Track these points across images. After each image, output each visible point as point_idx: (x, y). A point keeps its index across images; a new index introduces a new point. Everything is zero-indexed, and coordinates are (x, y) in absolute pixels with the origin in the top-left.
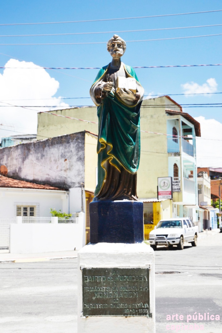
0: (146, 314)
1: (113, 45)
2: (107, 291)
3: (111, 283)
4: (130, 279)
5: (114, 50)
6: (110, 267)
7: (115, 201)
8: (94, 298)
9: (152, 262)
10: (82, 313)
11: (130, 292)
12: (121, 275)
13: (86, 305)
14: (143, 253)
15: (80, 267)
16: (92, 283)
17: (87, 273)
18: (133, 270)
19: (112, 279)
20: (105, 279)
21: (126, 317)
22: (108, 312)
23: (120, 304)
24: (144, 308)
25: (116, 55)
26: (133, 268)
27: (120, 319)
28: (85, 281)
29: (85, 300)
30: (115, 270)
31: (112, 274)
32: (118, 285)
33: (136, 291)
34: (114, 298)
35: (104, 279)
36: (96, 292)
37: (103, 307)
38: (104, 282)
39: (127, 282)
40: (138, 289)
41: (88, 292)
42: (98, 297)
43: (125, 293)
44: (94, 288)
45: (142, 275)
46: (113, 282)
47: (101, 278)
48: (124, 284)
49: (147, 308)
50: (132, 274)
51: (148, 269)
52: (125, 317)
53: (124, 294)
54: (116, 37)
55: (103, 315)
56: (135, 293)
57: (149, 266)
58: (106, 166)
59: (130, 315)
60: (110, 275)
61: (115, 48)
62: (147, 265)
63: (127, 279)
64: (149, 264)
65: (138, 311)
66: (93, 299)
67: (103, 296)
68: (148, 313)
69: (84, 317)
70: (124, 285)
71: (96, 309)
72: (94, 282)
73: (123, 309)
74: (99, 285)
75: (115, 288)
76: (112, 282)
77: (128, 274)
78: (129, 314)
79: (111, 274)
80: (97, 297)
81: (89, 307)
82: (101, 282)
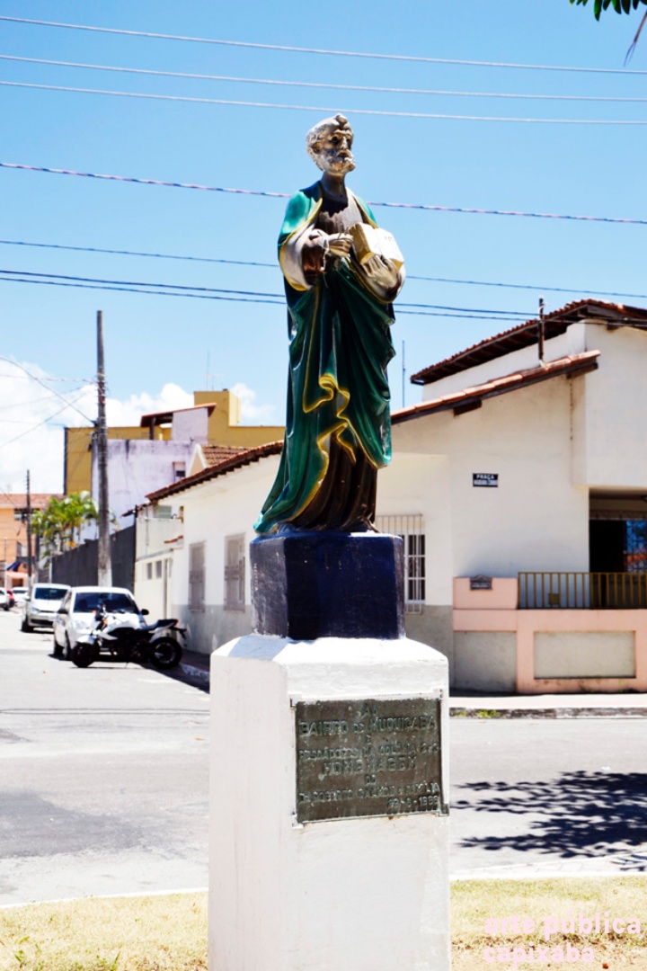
0: (435, 808)
1: (335, 139)
2: (352, 756)
3: (360, 738)
4: (401, 727)
5: (338, 154)
6: (356, 699)
7: (354, 535)
8: (321, 777)
9: (445, 684)
10: (296, 816)
11: (402, 756)
12: (381, 716)
13: (303, 795)
14: (427, 661)
15: (291, 701)
16: (317, 739)
17: (305, 714)
18: (407, 704)
19: (363, 728)
20: (347, 729)
21: (391, 818)
22: (353, 810)
23: (380, 788)
24: (430, 794)
25: (342, 166)
26: (405, 698)
27: (377, 823)
28: (302, 736)
29: (301, 783)
30: (369, 705)
31: (362, 715)
32: (375, 742)
33: (413, 753)
34: (367, 775)
35: (344, 728)
36: (328, 762)
37: (343, 797)
38: (344, 736)
39: (395, 734)
40: (418, 750)
41: (309, 762)
42: (330, 774)
43: (391, 759)
44: (323, 751)
45: (426, 714)
46: (366, 734)
47: (337, 726)
48: (388, 738)
49: (437, 794)
50: (404, 714)
51: (438, 699)
52: (387, 818)
53: (388, 762)
54: (343, 121)
55: (342, 817)
56: (412, 758)
57: (440, 693)
58: (328, 446)
59: (401, 812)
60: (358, 718)
61: (342, 149)
62: (436, 690)
63: (394, 727)
64: (440, 687)
65: (419, 802)
66: (319, 780)
67: (343, 769)
68: (439, 805)
69: (300, 826)
70: (388, 741)
71: (328, 803)
72: (323, 736)
73: (385, 798)
74: (334, 744)
75: (369, 749)
76: (362, 734)
77: (397, 714)
78: (398, 810)
79: (360, 714)
80: (328, 772)
81: (312, 800)
82: (337, 735)
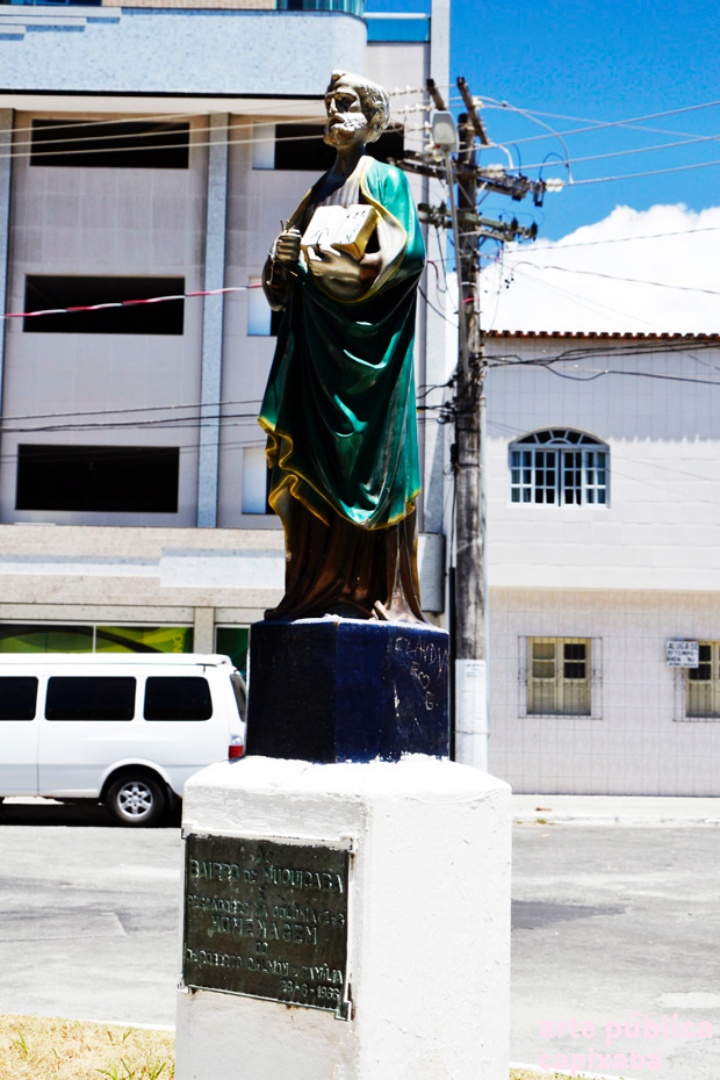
0: (334, 1005)
2: (241, 912)
3: (252, 890)
4: (299, 883)
6: (250, 838)
8: (210, 933)
9: (359, 831)
10: (182, 975)
11: (298, 924)
12: (277, 864)
13: (190, 951)
14: (338, 795)
15: (183, 831)
16: (207, 883)
17: (197, 850)
18: (308, 851)
19: (254, 878)
20: (238, 875)
21: (289, 1007)
23: (272, 962)
24: (331, 985)
26: (307, 844)
27: (270, 1008)
28: (192, 877)
29: (190, 936)
30: (265, 848)
31: (255, 860)
32: (268, 898)
33: (313, 922)
34: (258, 940)
35: (234, 873)
36: (215, 914)
37: (231, 964)
38: (235, 885)
39: (292, 891)
40: (319, 919)
41: (198, 910)
42: (219, 931)
43: (286, 926)
44: (212, 900)
45: (331, 870)
46: (257, 885)
47: (226, 870)
48: (285, 896)
49: (338, 985)
50: (304, 866)
51: (346, 851)
52: (284, 1006)
53: (282, 929)
54: (337, 77)
55: (229, 989)
56: (311, 929)
57: (350, 843)
59: (296, 1001)
60: (251, 863)
62: (344, 838)
63: (290, 882)
64: (350, 834)
65: (316, 993)
66: (208, 937)
67: (231, 928)
68: (339, 1003)
69: (188, 990)
70: (283, 899)
71: (215, 966)
72: (213, 880)
73: (278, 977)
74: (224, 893)
75: (261, 907)
76: (253, 885)
77: (295, 865)
78: (293, 997)
79: (253, 859)
80: (216, 929)
81: (199, 959)
82: (227, 883)
